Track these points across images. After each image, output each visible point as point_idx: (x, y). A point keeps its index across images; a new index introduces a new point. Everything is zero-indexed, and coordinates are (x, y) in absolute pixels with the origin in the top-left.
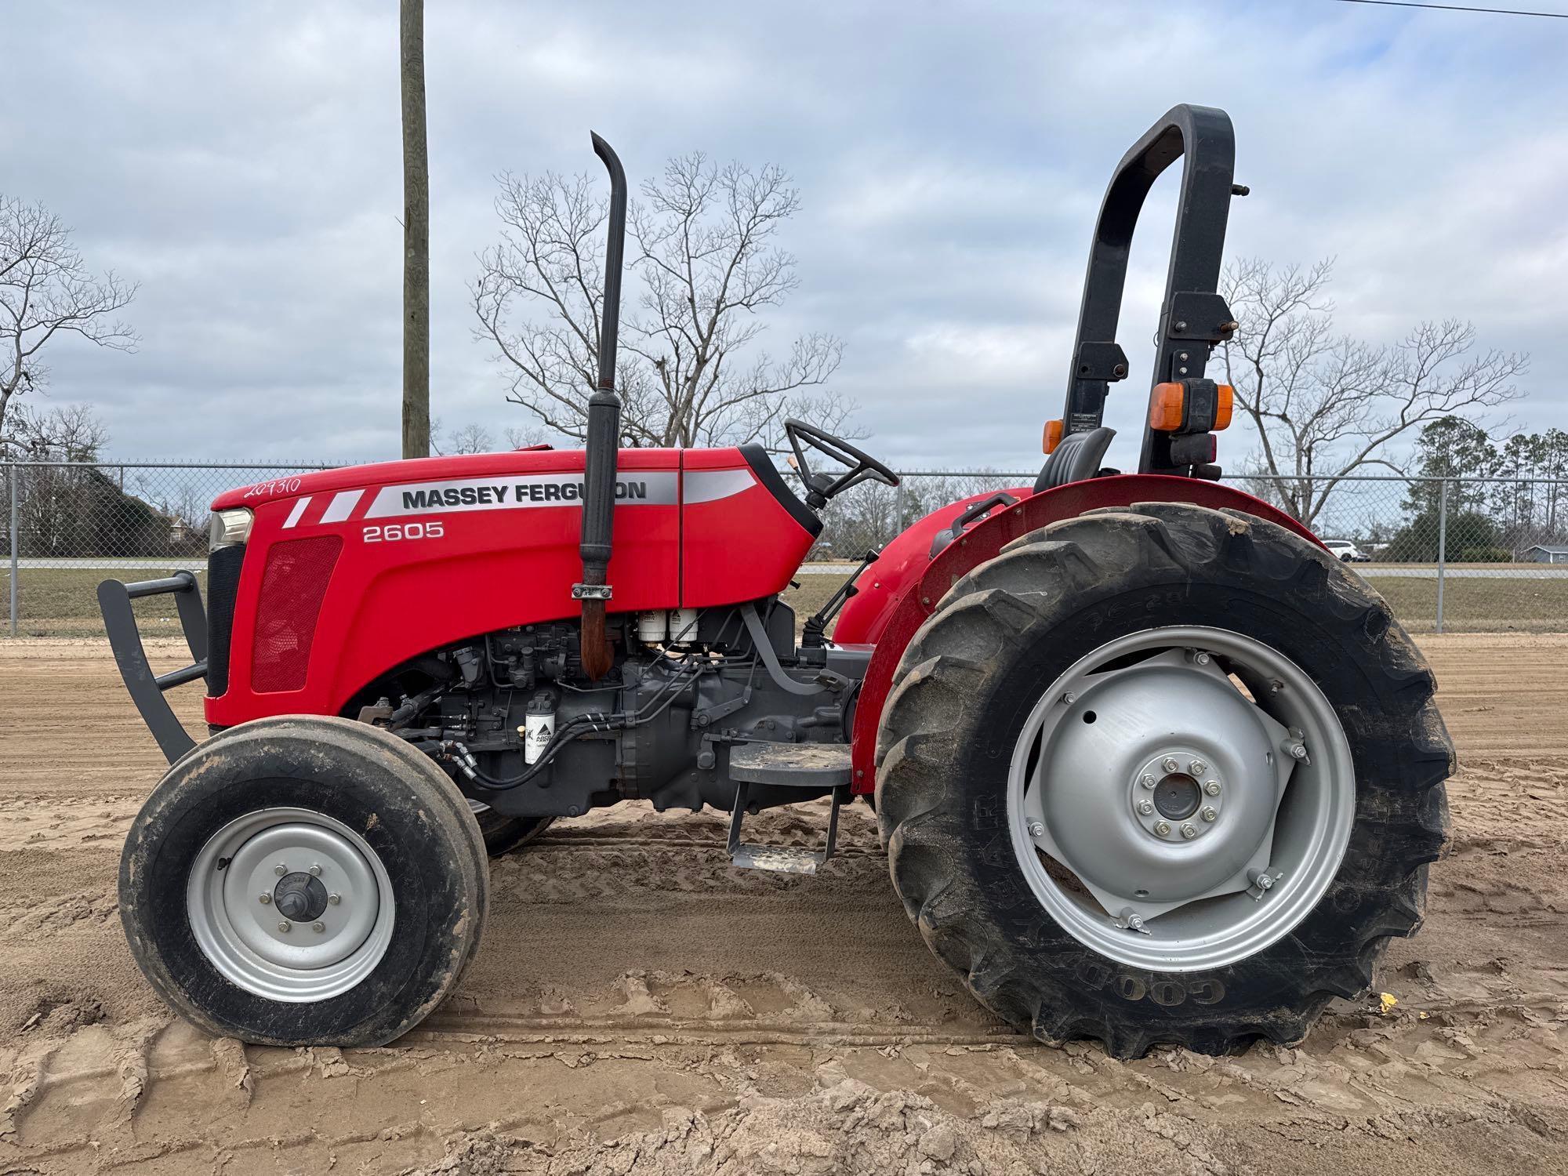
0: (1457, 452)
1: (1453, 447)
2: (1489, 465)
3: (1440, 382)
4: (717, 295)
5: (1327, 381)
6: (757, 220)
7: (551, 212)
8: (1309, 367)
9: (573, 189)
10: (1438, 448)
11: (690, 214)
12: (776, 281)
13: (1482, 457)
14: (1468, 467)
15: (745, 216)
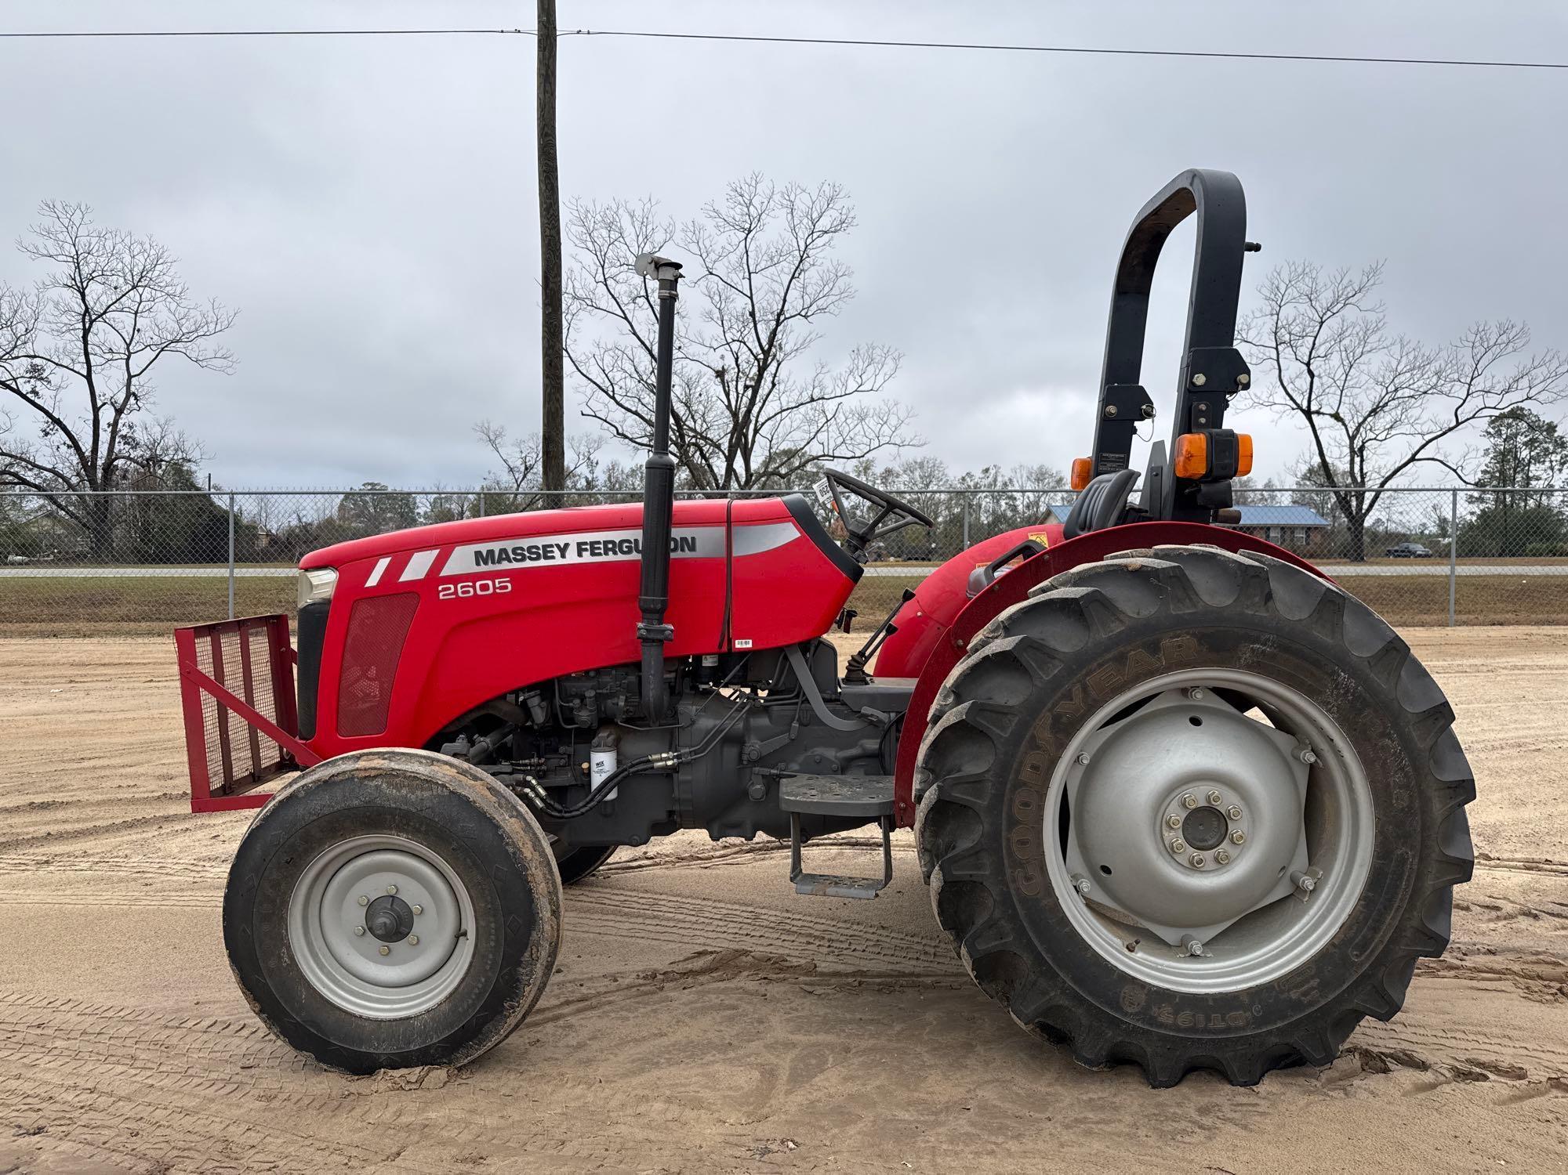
0: (1526, 444)
1: (1521, 439)
2: (1558, 457)
3: (1495, 381)
4: (777, 308)
5: (1381, 379)
6: (815, 235)
7: (618, 235)
8: (1362, 367)
9: (638, 213)
10: (1505, 440)
11: (750, 231)
12: (833, 292)
13: (1551, 449)
14: (1537, 459)
15: (803, 234)
